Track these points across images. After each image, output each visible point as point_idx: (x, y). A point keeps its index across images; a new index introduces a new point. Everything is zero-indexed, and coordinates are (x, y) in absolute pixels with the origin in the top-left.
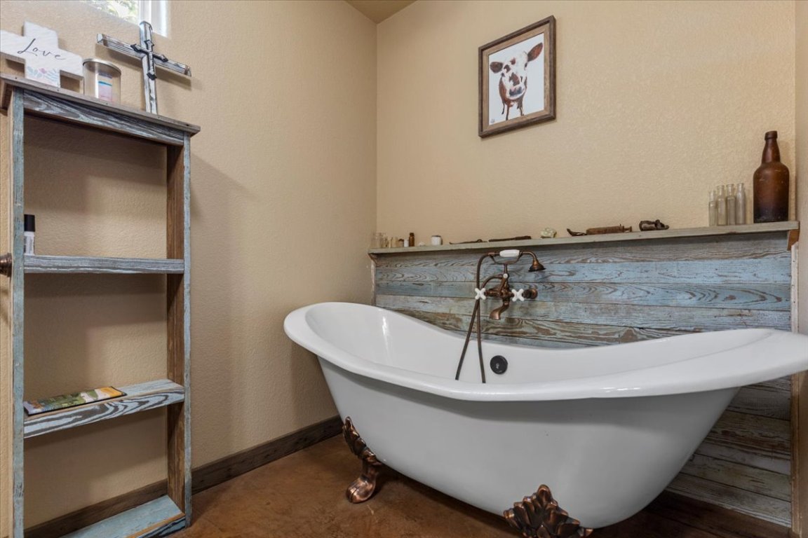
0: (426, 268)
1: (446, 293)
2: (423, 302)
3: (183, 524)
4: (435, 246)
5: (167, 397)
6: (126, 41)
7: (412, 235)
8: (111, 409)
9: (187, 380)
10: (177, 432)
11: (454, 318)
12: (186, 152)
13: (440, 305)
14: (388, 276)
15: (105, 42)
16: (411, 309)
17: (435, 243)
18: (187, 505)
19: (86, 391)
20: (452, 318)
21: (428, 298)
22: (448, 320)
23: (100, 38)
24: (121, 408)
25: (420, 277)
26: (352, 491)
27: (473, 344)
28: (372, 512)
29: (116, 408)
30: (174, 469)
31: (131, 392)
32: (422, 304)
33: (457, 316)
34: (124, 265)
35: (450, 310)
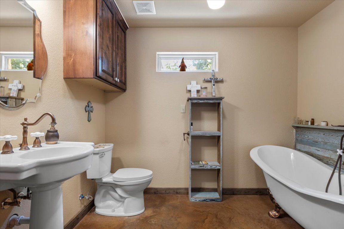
0: (319, 135)
1: (328, 148)
2: (317, 150)
3: (220, 200)
4: (322, 126)
5: (216, 167)
6: (208, 77)
7: (313, 119)
8: (205, 167)
9: (221, 164)
10: (219, 176)
11: (333, 160)
12: (221, 104)
13: (326, 153)
14: (301, 136)
15: (204, 80)
16: (312, 152)
17: (323, 124)
18: (221, 196)
19: (201, 161)
20: (331, 160)
21: (320, 149)
22: (329, 160)
23: (204, 79)
24: (207, 167)
25: (316, 138)
26: (270, 213)
27: (336, 174)
28: (276, 222)
29: (206, 167)
30: (218, 186)
31: (210, 164)
32: (317, 151)
33: (334, 160)
34: (208, 134)
35: (331, 156)
